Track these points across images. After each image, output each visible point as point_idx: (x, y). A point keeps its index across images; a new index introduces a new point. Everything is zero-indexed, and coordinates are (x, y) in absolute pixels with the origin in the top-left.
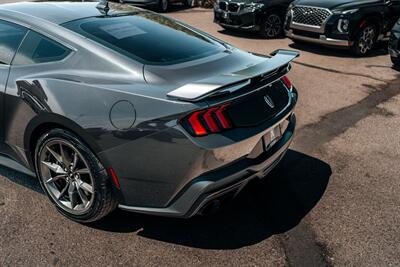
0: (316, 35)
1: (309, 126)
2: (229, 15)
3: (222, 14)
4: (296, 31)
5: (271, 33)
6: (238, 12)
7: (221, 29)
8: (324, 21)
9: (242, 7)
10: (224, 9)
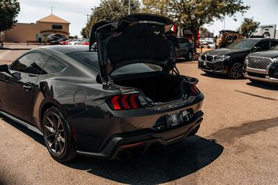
0: (263, 76)
1: (231, 128)
2: (207, 63)
3: (203, 62)
4: (250, 74)
5: (236, 75)
6: (213, 61)
7: (204, 73)
8: (268, 66)
9: (215, 58)
10: (204, 59)
